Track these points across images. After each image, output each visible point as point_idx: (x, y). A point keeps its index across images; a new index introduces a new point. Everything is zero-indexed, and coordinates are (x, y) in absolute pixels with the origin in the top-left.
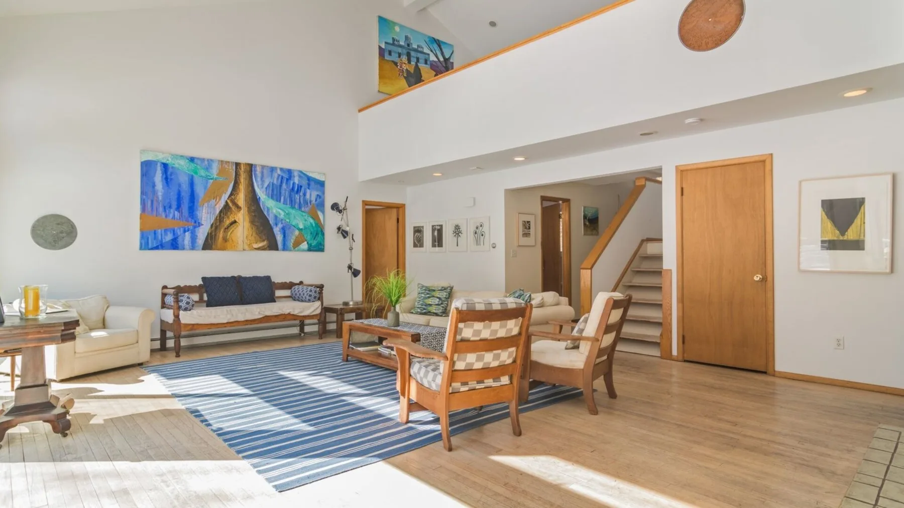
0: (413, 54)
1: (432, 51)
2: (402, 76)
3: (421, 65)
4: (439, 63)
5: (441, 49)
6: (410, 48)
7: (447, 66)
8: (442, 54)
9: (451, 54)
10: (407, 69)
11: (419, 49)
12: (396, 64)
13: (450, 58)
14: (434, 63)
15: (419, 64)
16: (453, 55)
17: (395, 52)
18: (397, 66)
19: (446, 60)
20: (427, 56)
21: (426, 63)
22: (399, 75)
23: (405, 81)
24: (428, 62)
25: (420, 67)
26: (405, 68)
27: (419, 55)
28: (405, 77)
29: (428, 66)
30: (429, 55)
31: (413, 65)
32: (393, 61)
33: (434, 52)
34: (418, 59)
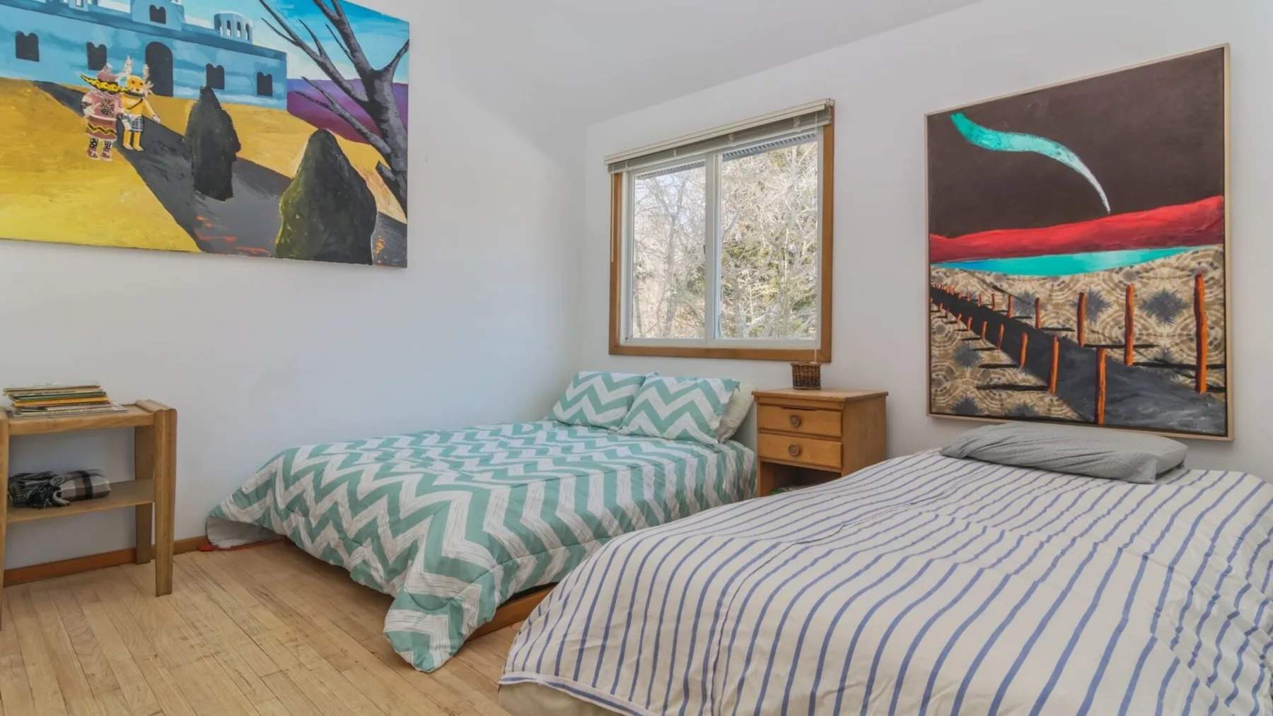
0: (181, 51)
1: (298, 43)
2: (113, 151)
3: (228, 97)
4: (336, 92)
5: (347, 37)
6: (170, 24)
7: (377, 97)
8: (353, 51)
9: (399, 55)
10: (144, 120)
11: (225, 33)
12: (71, 98)
13: (390, 68)
14: (311, 92)
15: (219, 95)
16: (404, 56)
17: (68, 45)
18: (79, 108)
19: (370, 78)
20: (272, 63)
21: (264, 85)
22: (93, 144)
23: (132, 170)
24: (278, 88)
25: (224, 107)
26: (136, 115)
27: (223, 58)
28: (131, 156)
29: (277, 104)
30: (280, 56)
31: (185, 100)
32: (47, 87)
33: (312, 46)
34: (216, 77)
